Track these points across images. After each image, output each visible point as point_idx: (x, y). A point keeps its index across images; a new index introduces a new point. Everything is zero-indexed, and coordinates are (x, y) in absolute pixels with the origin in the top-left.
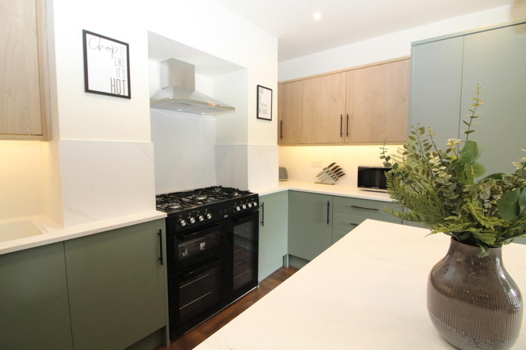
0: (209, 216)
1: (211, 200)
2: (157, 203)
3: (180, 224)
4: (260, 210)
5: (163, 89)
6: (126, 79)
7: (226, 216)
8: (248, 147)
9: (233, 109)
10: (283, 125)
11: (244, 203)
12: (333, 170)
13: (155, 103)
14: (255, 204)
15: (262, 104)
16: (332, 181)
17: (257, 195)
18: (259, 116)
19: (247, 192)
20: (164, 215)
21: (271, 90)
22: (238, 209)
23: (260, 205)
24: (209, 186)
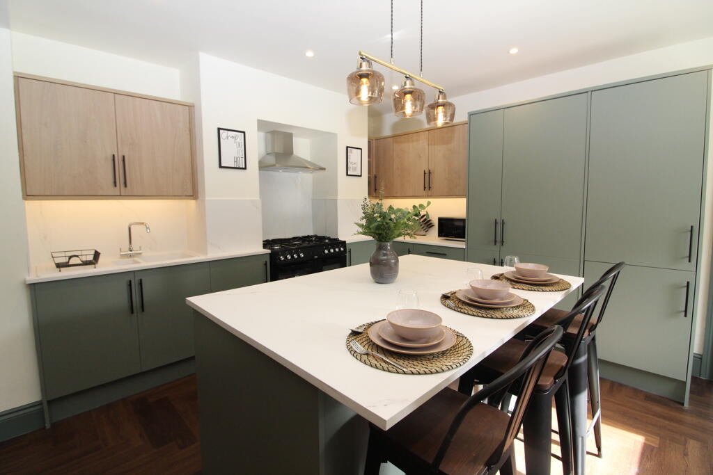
0: (302, 255)
1: (306, 244)
2: (264, 245)
3: (280, 259)
4: (347, 254)
5: (268, 154)
6: (243, 157)
7: (316, 257)
8: (338, 201)
9: (324, 169)
10: (377, 179)
11: (332, 248)
12: (423, 221)
13: (263, 166)
14: (342, 249)
15: (351, 163)
16: (423, 233)
17: (345, 242)
18: (349, 173)
19: (337, 240)
20: (269, 251)
21: (361, 149)
22: (326, 252)
23: (348, 251)
24: (306, 234)
